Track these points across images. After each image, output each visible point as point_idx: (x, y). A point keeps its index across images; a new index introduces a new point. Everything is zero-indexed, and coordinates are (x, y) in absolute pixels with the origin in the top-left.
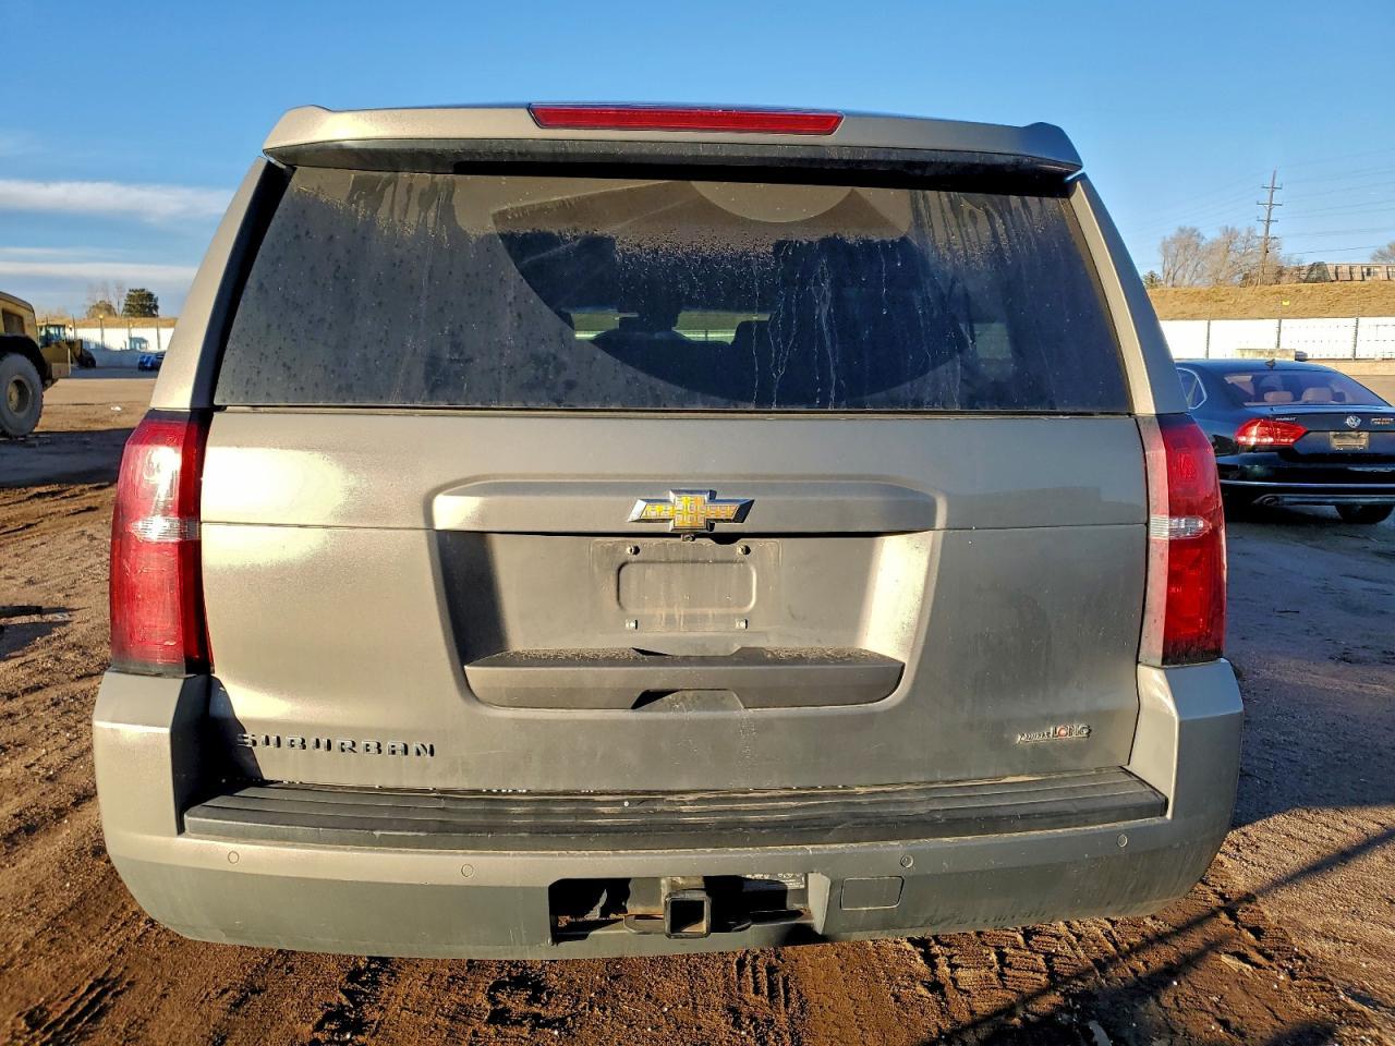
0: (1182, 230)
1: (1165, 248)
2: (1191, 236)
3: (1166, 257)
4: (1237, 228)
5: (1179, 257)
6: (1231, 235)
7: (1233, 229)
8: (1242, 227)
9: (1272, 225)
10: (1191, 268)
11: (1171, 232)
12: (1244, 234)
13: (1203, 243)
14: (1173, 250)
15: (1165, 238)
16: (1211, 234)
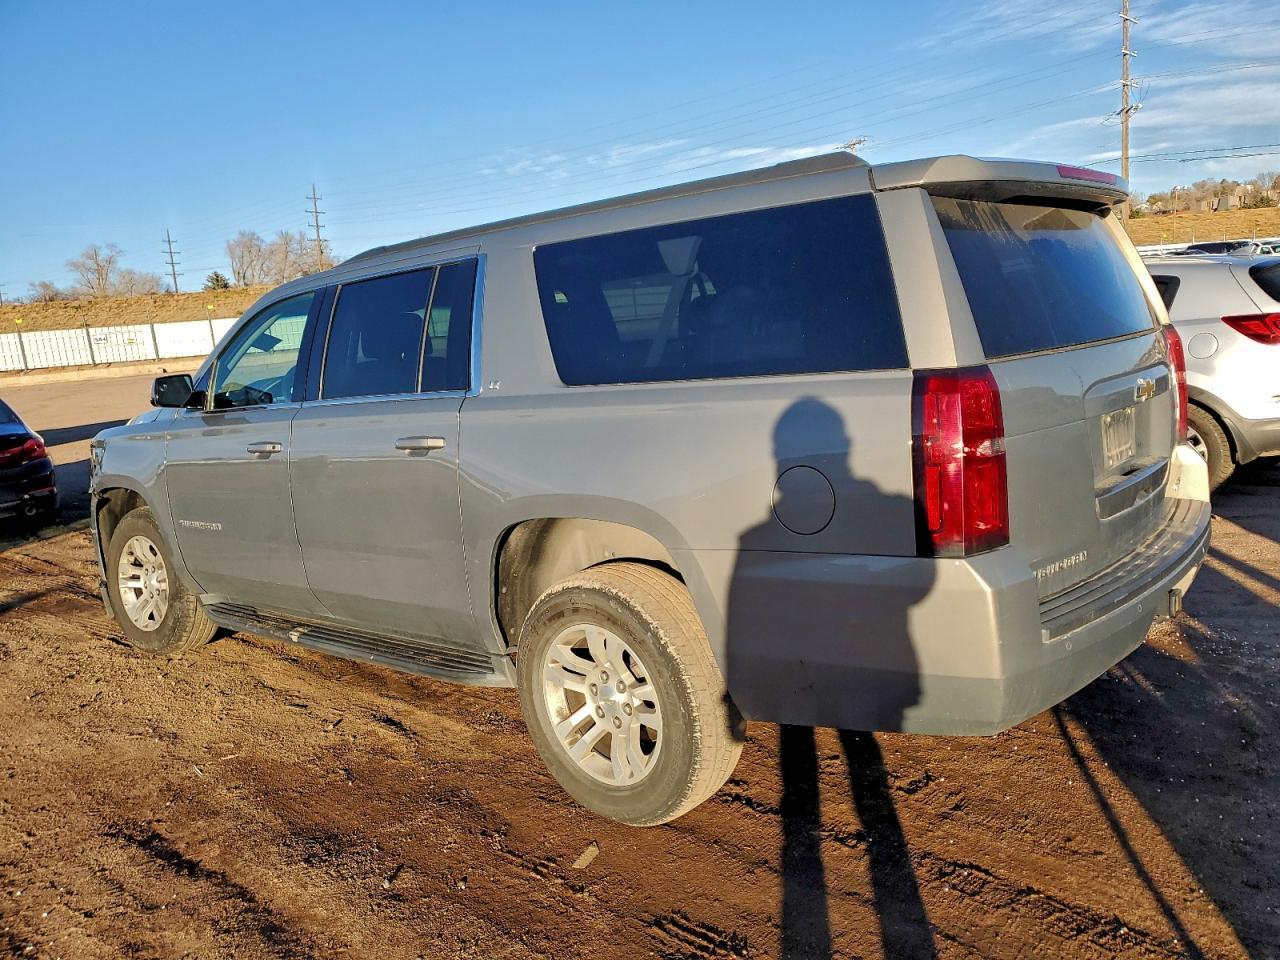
0: (242, 234)
1: (231, 251)
2: (251, 240)
3: (233, 258)
4: (290, 232)
5: (245, 258)
6: (287, 239)
7: (287, 234)
8: (294, 232)
9: (321, 230)
10: (258, 267)
11: (233, 237)
12: (297, 237)
13: (263, 246)
14: (238, 252)
15: (228, 241)
16: (269, 237)
